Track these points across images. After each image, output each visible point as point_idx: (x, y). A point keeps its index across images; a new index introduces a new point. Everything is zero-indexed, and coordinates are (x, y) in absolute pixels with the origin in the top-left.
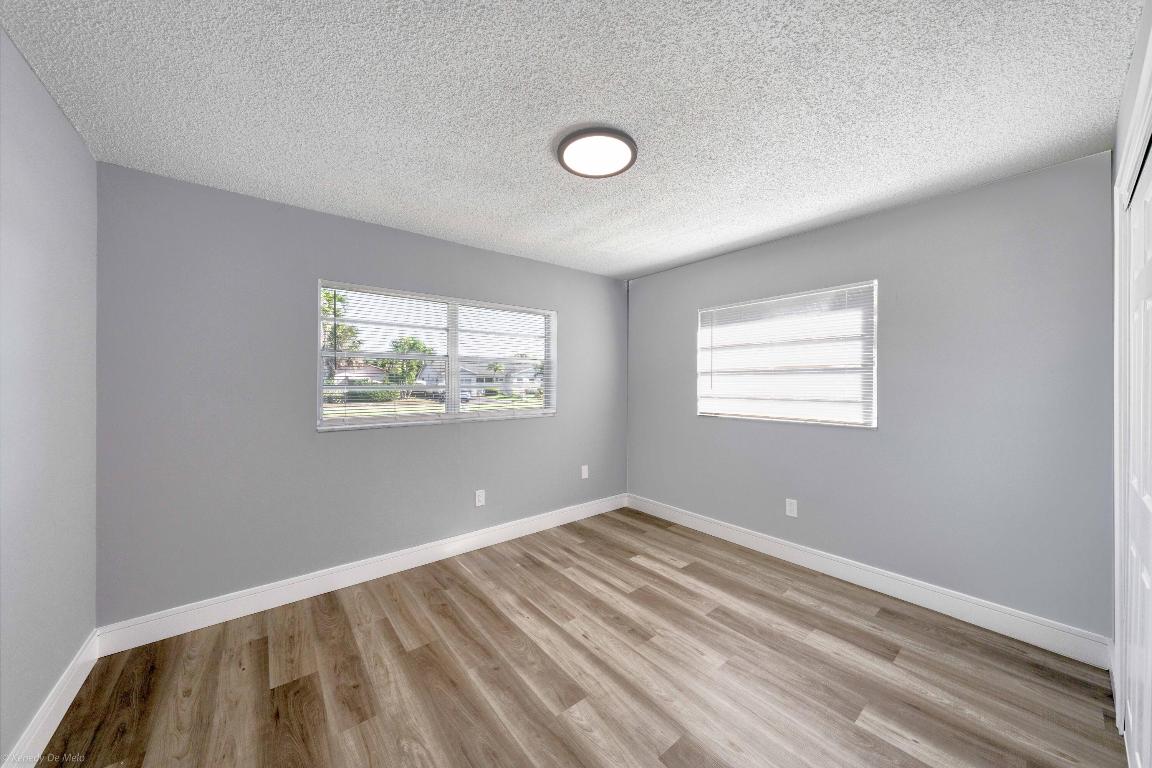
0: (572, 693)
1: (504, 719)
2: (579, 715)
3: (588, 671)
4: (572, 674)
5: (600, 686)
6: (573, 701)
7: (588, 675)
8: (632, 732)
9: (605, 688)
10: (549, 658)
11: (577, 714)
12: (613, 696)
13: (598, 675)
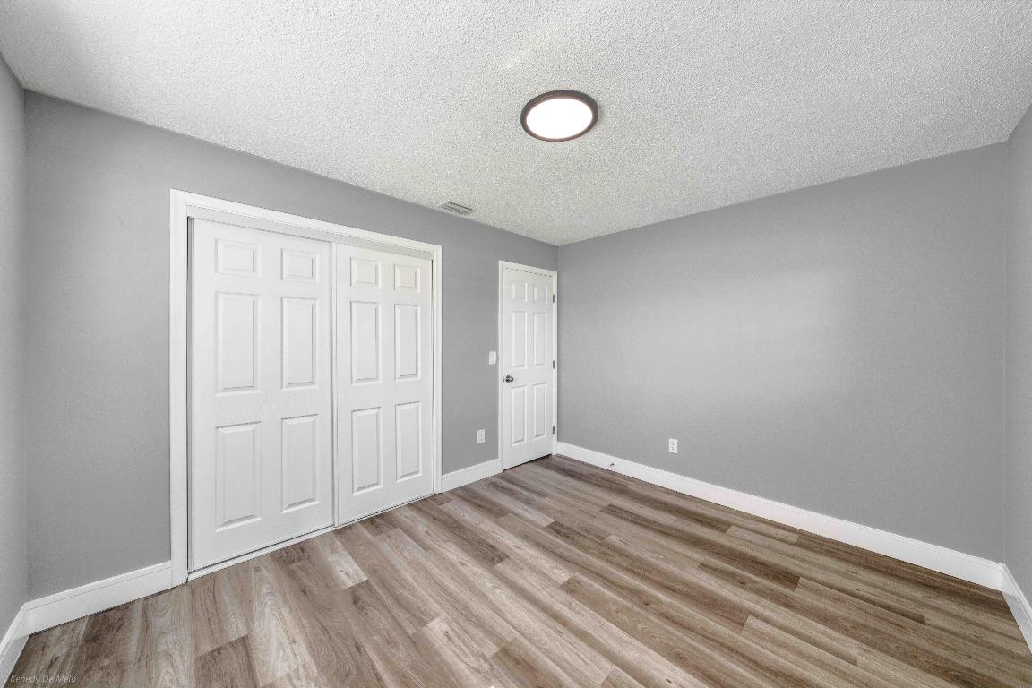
0: (570, 588)
1: (612, 570)
2: (563, 575)
3: (562, 606)
4: (576, 604)
5: (550, 594)
6: (568, 582)
7: (562, 603)
8: (526, 568)
9: (545, 593)
10: (605, 618)
11: (562, 575)
12: (540, 588)
13: (554, 604)
